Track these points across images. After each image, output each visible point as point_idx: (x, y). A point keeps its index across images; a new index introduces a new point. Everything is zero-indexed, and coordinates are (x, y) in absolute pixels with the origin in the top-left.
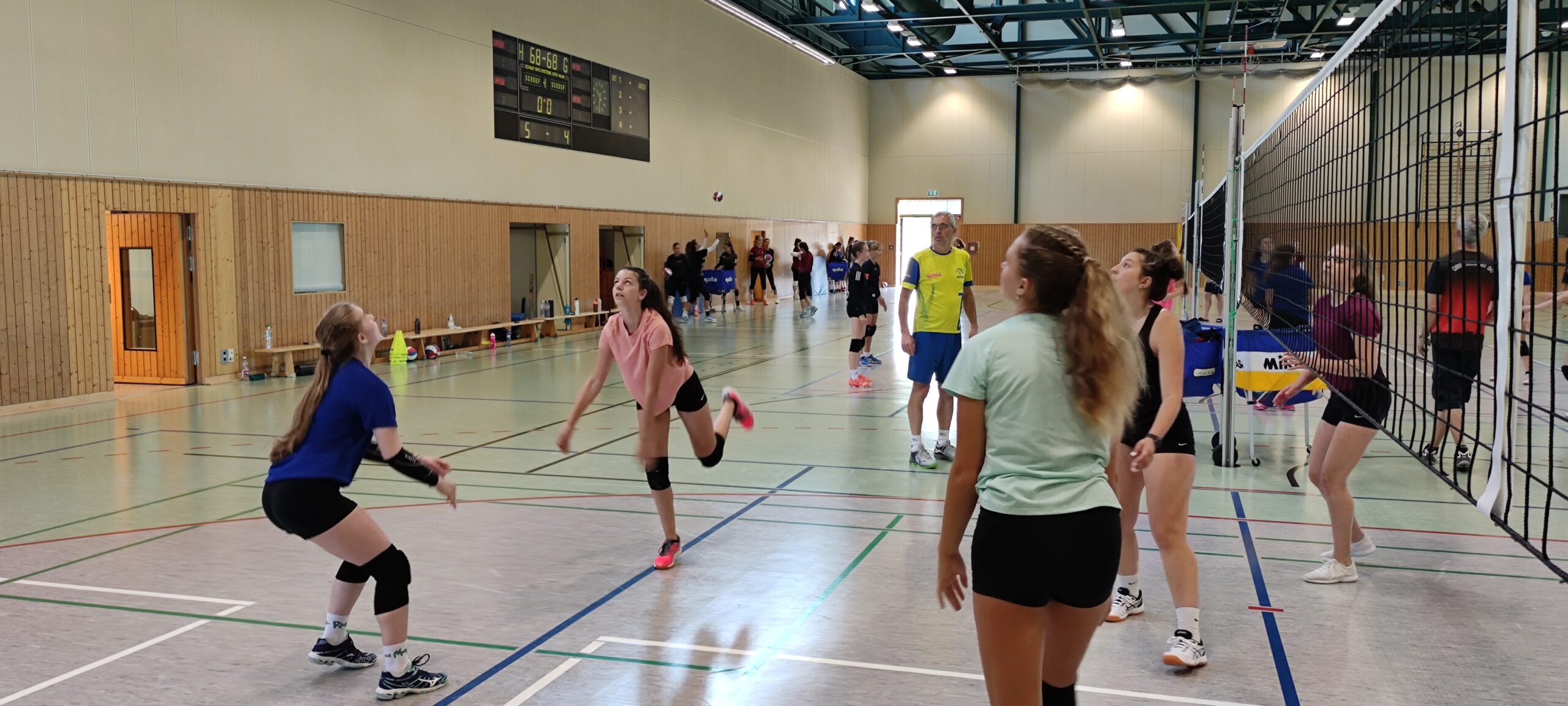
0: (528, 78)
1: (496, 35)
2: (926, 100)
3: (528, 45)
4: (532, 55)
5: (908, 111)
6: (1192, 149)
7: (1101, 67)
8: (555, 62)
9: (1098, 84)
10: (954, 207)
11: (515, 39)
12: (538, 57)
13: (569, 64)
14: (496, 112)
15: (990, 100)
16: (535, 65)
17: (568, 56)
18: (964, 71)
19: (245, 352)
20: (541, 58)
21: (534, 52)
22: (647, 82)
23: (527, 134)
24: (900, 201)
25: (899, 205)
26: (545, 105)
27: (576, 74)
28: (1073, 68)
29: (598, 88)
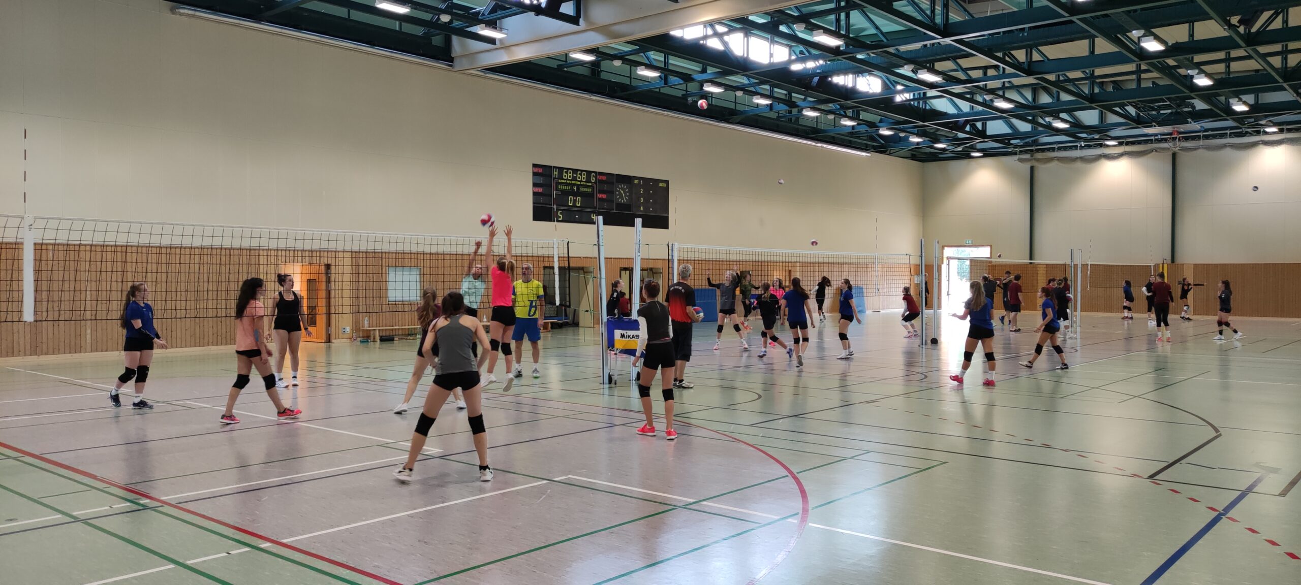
0: (560, 187)
1: (534, 166)
2: (963, 176)
3: (561, 169)
4: (564, 174)
5: (951, 184)
6: (1171, 206)
7: (1082, 148)
8: (585, 176)
9: (1078, 159)
10: (983, 253)
11: (550, 167)
12: (571, 175)
13: (595, 177)
14: (534, 207)
15: (1010, 173)
16: (567, 179)
17: (595, 172)
18: (987, 153)
19: (356, 328)
20: (572, 175)
21: (566, 172)
22: (667, 182)
23: (560, 217)
24: (946, 248)
25: (944, 251)
26: (575, 201)
27: (601, 182)
28: (1060, 149)
29: (622, 189)
